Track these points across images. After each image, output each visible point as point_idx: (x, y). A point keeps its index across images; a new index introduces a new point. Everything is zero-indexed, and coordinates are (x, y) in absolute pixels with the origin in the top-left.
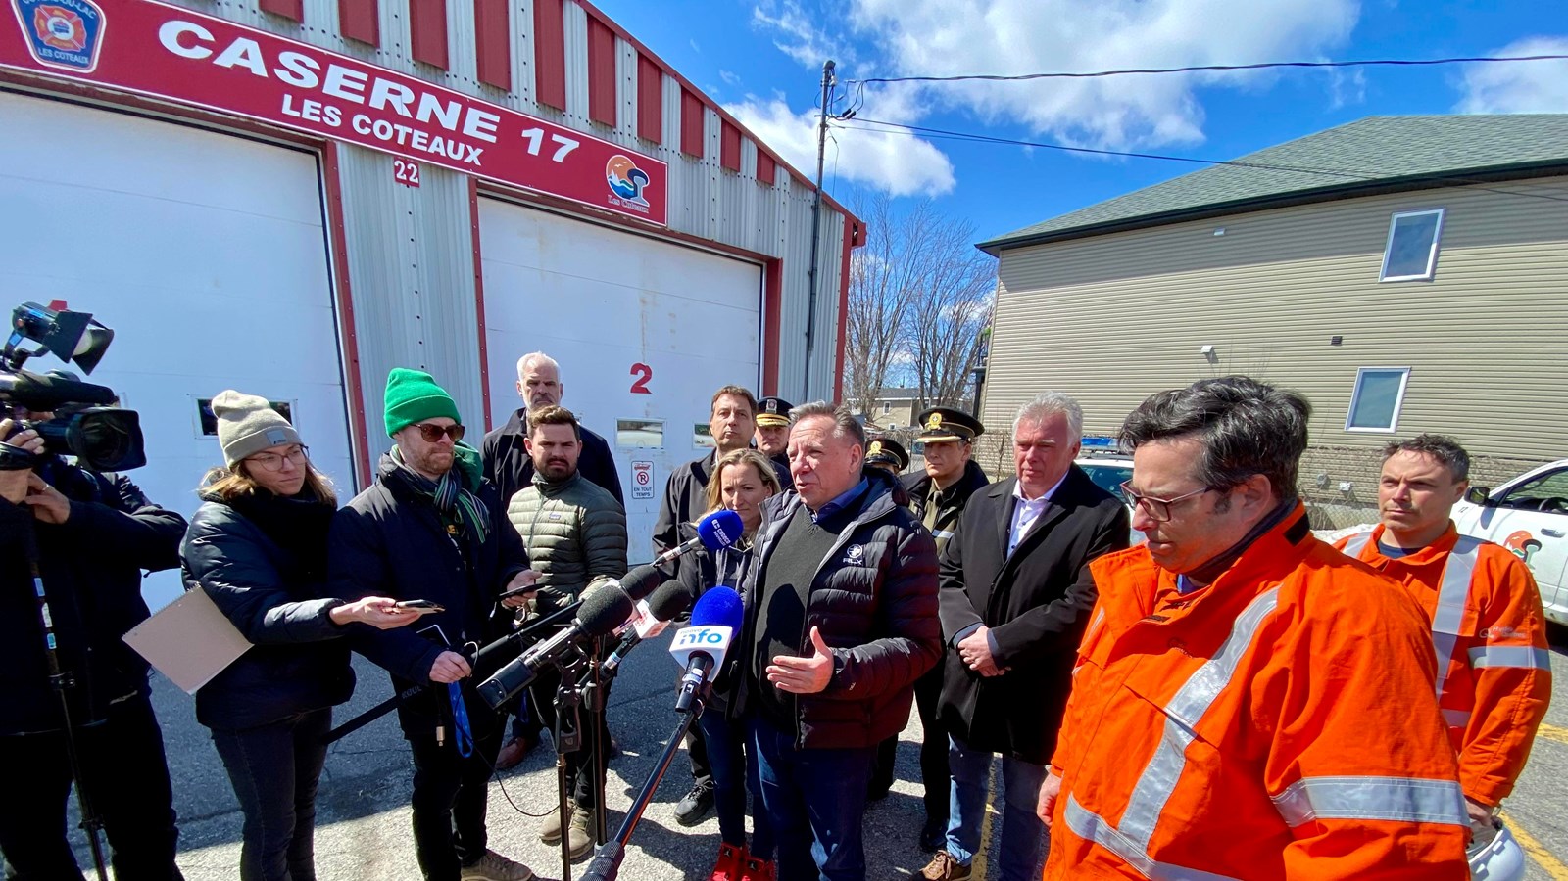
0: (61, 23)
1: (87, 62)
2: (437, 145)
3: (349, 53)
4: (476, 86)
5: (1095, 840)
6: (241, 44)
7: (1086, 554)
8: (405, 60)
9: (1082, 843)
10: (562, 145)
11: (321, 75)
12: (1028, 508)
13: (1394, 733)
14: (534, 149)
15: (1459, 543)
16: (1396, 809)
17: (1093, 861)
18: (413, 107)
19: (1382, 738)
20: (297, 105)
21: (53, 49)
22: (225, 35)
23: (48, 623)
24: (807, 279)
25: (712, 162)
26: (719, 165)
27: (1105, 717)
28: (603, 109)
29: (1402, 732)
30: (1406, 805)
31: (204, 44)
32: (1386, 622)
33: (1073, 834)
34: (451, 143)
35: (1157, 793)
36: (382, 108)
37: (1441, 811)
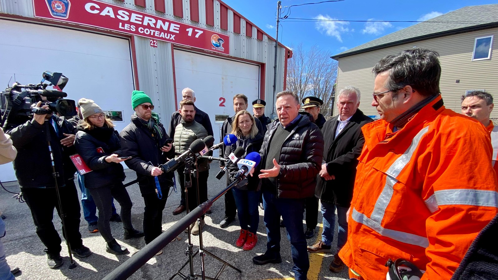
0: (58, 5)
1: (66, 16)
2: (162, 35)
3: (137, 10)
4: (173, 17)
5: (363, 223)
6: (108, 9)
7: (359, 136)
8: (153, 11)
9: (358, 224)
10: (198, 32)
11: (130, 16)
12: (342, 124)
13: (470, 173)
14: (190, 34)
15: (494, 128)
16: (468, 201)
17: (362, 231)
18: (155, 24)
19: (465, 174)
20: (123, 26)
21: (57, 13)
22: (103, 6)
23: (52, 158)
24: (273, 69)
25: (243, 35)
26: (245, 35)
27: (365, 180)
28: (210, 21)
29: (474, 173)
30: (473, 199)
31: (97, 9)
32: (470, 133)
33: (355, 221)
34: (166, 34)
35: (384, 204)
36: (147, 25)
37: (488, 202)
